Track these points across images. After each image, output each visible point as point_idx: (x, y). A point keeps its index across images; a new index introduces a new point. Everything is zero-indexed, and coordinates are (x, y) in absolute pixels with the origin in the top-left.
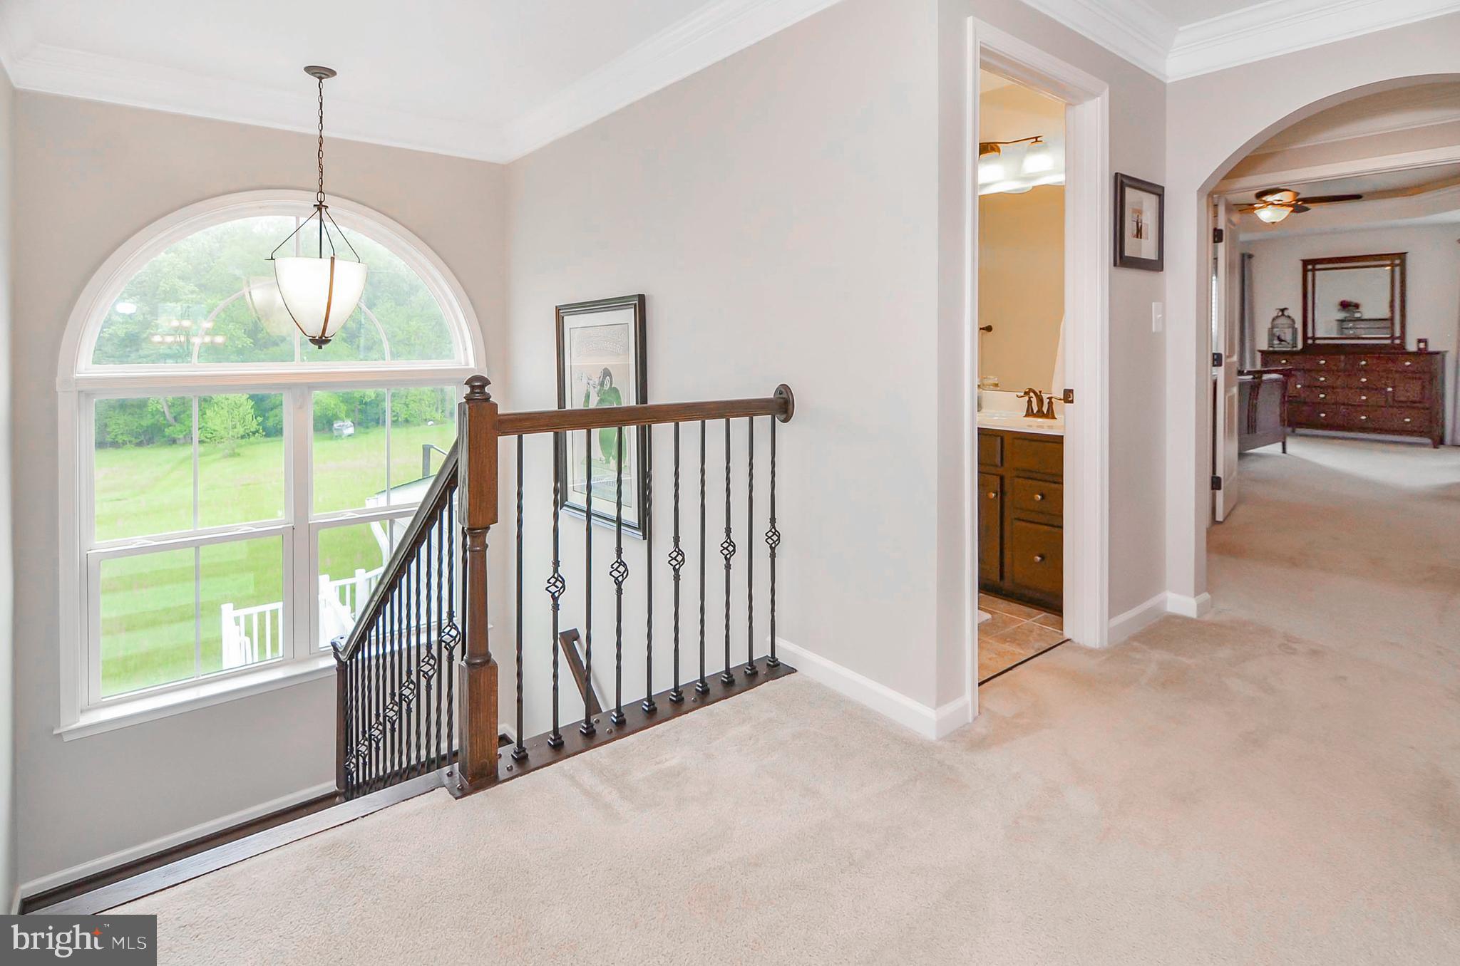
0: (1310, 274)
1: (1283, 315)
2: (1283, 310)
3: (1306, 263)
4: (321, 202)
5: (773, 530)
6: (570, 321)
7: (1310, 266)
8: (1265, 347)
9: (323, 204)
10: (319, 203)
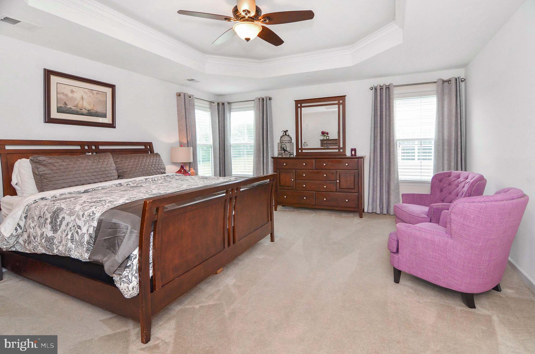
0: (299, 109)
1: (286, 134)
2: (286, 132)
3: (297, 102)
7: (300, 104)
8: (276, 155)
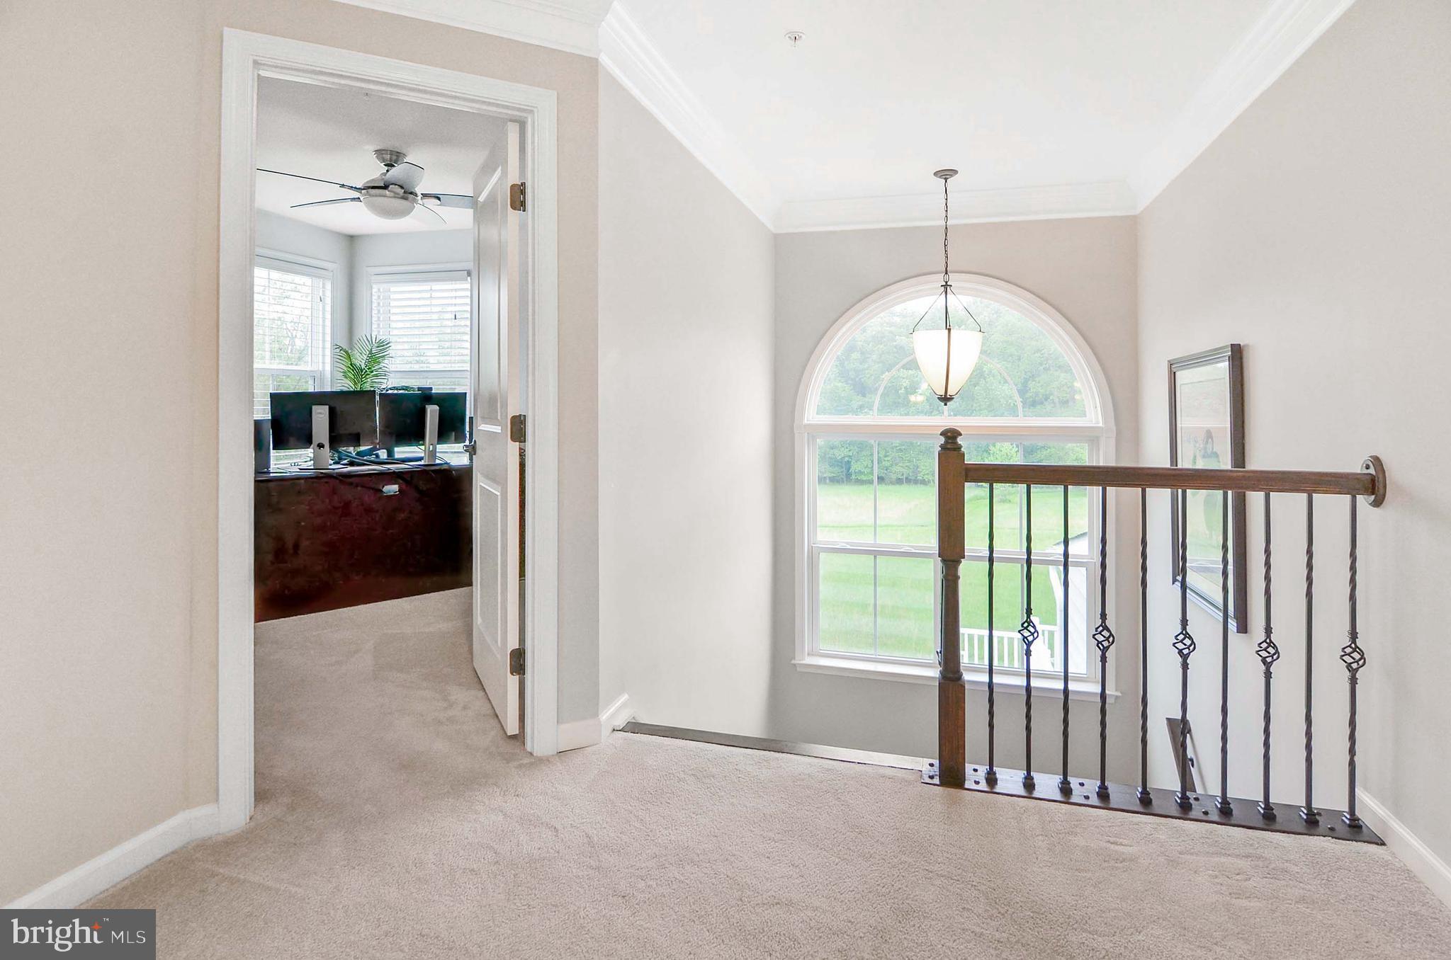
4: (946, 282)
5: (1353, 645)
6: (1183, 377)
9: (948, 284)
10: (944, 284)
